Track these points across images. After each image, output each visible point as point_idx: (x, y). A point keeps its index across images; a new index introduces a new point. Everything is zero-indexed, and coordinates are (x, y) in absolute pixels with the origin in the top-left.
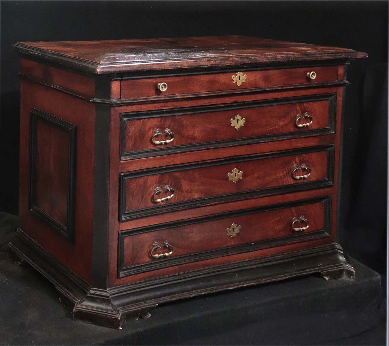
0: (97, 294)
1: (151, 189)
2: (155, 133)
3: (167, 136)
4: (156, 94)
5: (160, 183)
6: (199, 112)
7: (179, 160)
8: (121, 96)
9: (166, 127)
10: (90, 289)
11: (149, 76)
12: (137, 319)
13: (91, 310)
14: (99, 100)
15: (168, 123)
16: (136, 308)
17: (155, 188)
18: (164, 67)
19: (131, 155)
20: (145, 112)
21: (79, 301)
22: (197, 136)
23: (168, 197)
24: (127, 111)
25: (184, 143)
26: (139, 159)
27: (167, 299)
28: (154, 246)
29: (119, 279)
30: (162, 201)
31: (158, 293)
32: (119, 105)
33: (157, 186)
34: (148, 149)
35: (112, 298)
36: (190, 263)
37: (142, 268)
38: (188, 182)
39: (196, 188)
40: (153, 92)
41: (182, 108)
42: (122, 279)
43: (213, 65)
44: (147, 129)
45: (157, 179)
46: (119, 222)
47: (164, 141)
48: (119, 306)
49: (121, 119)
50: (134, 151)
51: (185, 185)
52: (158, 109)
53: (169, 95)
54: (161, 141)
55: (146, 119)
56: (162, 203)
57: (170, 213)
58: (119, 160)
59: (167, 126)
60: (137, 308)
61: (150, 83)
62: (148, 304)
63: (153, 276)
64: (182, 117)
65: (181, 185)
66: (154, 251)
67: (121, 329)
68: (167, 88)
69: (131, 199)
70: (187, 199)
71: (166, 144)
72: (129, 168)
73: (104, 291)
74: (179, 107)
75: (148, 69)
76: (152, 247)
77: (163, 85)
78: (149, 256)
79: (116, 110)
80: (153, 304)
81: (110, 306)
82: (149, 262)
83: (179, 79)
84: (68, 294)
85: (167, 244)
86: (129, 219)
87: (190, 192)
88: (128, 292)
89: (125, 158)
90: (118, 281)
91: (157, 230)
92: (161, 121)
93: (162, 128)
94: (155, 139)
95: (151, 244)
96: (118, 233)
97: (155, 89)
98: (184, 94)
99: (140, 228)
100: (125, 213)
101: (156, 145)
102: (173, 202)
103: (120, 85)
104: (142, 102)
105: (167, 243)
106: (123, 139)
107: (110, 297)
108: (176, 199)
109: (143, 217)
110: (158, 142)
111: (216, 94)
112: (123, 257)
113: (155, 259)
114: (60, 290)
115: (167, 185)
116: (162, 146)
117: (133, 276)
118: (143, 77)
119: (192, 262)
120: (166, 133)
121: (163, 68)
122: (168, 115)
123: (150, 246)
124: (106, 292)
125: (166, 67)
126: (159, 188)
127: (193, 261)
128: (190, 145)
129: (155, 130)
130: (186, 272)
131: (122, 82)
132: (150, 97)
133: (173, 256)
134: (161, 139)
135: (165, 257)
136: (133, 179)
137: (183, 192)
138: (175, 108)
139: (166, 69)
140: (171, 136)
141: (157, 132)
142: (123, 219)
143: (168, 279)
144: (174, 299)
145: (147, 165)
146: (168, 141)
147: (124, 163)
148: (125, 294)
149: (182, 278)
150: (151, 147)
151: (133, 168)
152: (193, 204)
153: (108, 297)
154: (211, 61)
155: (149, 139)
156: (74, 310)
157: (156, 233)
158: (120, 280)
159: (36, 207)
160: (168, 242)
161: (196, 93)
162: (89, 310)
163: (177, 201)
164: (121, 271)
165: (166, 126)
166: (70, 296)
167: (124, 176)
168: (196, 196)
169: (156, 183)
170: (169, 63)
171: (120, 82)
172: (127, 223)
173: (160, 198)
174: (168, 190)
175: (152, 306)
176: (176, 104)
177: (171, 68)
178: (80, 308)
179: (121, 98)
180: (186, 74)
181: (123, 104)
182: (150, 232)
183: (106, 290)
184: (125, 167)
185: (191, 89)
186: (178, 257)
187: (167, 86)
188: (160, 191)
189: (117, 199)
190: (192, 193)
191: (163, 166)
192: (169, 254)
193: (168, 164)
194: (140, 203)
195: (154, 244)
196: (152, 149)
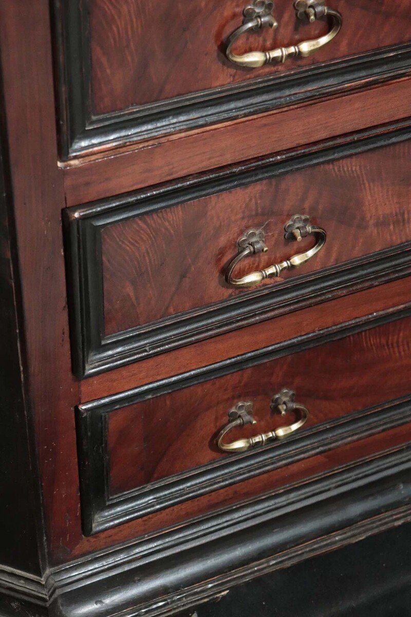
1: (223, 240)
2: (246, 18)
3: (303, 25)
17: (241, 233)
23: (297, 260)
25: (388, 42)
26: (163, 140)
28: (232, 416)
29: (89, 539)
30: (268, 278)
33: (247, 228)
37: (182, 487)
42: (103, 536)
44: (203, 4)
45: (251, 200)
46: (76, 380)
47: (288, 47)
50: (138, 108)
54: (273, 50)
58: (60, 157)
63: (225, 501)
65: (359, 203)
69: (128, 289)
70: (378, 249)
71: (296, 57)
72: (112, 184)
73: (32, 581)
76: (226, 419)
78: (212, 450)
80: (209, 596)
82: (213, 461)
85: (285, 403)
87: (397, 223)
89: (91, 145)
90: (85, 544)
91: (248, 368)
94: (246, 44)
95: (220, 413)
96: (76, 409)
100: (103, 343)
101: (247, 69)
102: (317, 269)
105: (284, 399)
107: (50, 601)
110: (255, 58)
115: (293, 215)
116: (280, 68)
117: (145, 518)
120: (301, 10)
123: (216, 419)
124: (38, 584)
126: (257, 232)
129: (246, 3)
134: (274, 40)
135: (274, 441)
136: (136, 219)
137: (366, 227)
141: (258, 11)
146: (306, 47)
150: (223, 80)
153: (43, 600)
155: (212, 49)
157: (242, 376)
158: (96, 539)
160: (291, 393)
163: (337, 260)
164: (102, 510)
169: (243, 218)
175: (206, 600)
182: (218, 378)
183: (40, 575)
184: (87, 184)
186: (327, 426)
188: (257, 246)
189: (63, 302)
190: (404, 225)
191: (278, 153)
192: (289, 432)
193: (302, 142)
194: (172, 299)
195: (233, 410)
196: (231, 89)
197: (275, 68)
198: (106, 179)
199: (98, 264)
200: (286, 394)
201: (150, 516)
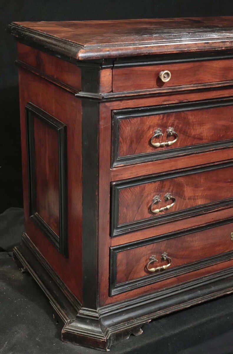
0: (87, 314)
1: (149, 198)
2: (155, 133)
3: (169, 136)
4: (158, 86)
5: (160, 190)
6: (209, 106)
7: (182, 163)
8: (113, 89)
9: (168, 126)
10: (80, 309)
11: (149, 63)
12: (128, 338)
13: (79, 331)
14: (86, 95)
15: (171, 120)
16: (126, 327)
17: (154, 196)
18: (166, 50)
19: (126, 161)
20: (143, 108)
21: (69, 321)
22: (205, 135)
23: (168, 207)
24: (121, 108)
25: (189, 144)
26: (135, 165)
27: (161, 313)
28: (150, 259)
29: (110, 298)
30: (161, 211)
31: (153, 308)
32: (110, 100)
33: (155, 195)
34: (146, 153)
35: (103, 317)
36: (190, 272)
37: (136, 283)
38: (192, 188)
39: (200, 194)
40: (154, 82)
41: (189, 102)
42: (114, 297)
43: (228, 47)
44: (145, 129)
45: (156, 187)
46: (111, 237)
47: (165, 142)
48: (109, 326)
49: (112, 118)
50: (129, 156)
51: (188, 192)
52: (160, 104)
53: (173, 86)
54: (162, 142)
55: (145, 117)
56: (160, 213)
57: (169, 224)
58: (111, 167)
59: (170, 125)
60: (128, 327)
61: (150, 71)
62: (140, 321)
63: (148, 290)
64: (187, 112)
65: (184, 191)
66: (151, 265)
67: (109, 351)
68: (170, 77)
69: (125, 210)
70: (189, 207)
71: (167, 145)
72: (123, 176)
73: (94, 311)
74: (185, 101)
75: (146, 53)
76: (148, 260)
77: (166, 73)
78: (145, 271)
79: (106, 107)
80: (146, 321)
81: (99, 327)
82: (145, 276)
83: (188, 66)
84: (60, 311)
86: (122, 233)
87: (194, 199)
88: (120, 310)
89: (118, 165)
90: (109, 300)
91: (155, 243)
92: (163, 118)
93: (164, 127)
94: (155, 140)
95: (147, 258)
96: (110, 248)
97: (156, 79)
98: (192, 85)
99: (135, 242)
100: (118, 227)
101: (155, 147)
102: (173, 210)
103: (111, 74)
104: (138, 95)
105: (165, 255)
106: (115, 142)
107: (99, 318)
108: (178, 207)
109: (137, 231)
110: (158, 144)
111: (230, 84)
112: (116, 273)
113: (151, 273)
114: (54, 306)
115: (167, 193)
116: (163, 148)
117: (126, 293)
118: (141, 63)
119: (192, 272)
120: (168, 133)
121: (165, 52)
122: (172, 111)
123: (146, 260)
124: (96, 312)
125: (169, 50)
126: (158, 197)
127: (192, 270)
128: (196, 146)
129: (155, 129)
130: (184, 282)
131: (115, 71)
132: (150, 90)
133: (172, 268)
134: (162, 140)
135: (162, 270)
136: (128, 188)
137: (185, 200)
138: (180, 103)
139: (169, 53)
140: (175, 136)
141: (158, 132)
142: (114, 234)
143: (164, 292)
144: (168, 313)
145: (144, 171)
146: (170, 143)
147: (115, 171)
148: (117, 313)
149: (180, 289)
150: (150, 150)
151: (127, 175)
152: (196, 212)
153: (97, 317)
154: (227, 43)
155: (147, 141)
156: (63, 331)
157: (153, 246)
158: (112, 298)
159: (37, 213)
160: (167, 254)
161: (207, 84)
162: (78, 332)
163: (178, 209)
164: (114, 289)
165: (168, 124)
166: (62, 314)
167: (116, 185)
168: (200, 202)
169: (154, 192)
170: (174, 45)
171: (112, 70)
172: (120, 238)
173: (159, 207)
174: (168, 198)
175: (144, 322)
176: (181, 97)
177: (175, 52)
178: (68, 329)
179: (112, 91)
180: (196, 59)
181: (114, 99)
182: (146, 245)
183: (96, 310)
184: (117, 175)
185: (201, 79)
186: (177, 268)
187: (170, 75)
188: (158, 200)
189: (109, 212)
190: (195, 200)
191: (163, 172)
192: (166, 267)
193: (169, 170)
194: (136, 215)
195: (151, 257)
196: (152, 153)
197: (162, 149)
198: (122, 174)
199: (118, 201)
200: (165, 254)
201: (128, 292)
